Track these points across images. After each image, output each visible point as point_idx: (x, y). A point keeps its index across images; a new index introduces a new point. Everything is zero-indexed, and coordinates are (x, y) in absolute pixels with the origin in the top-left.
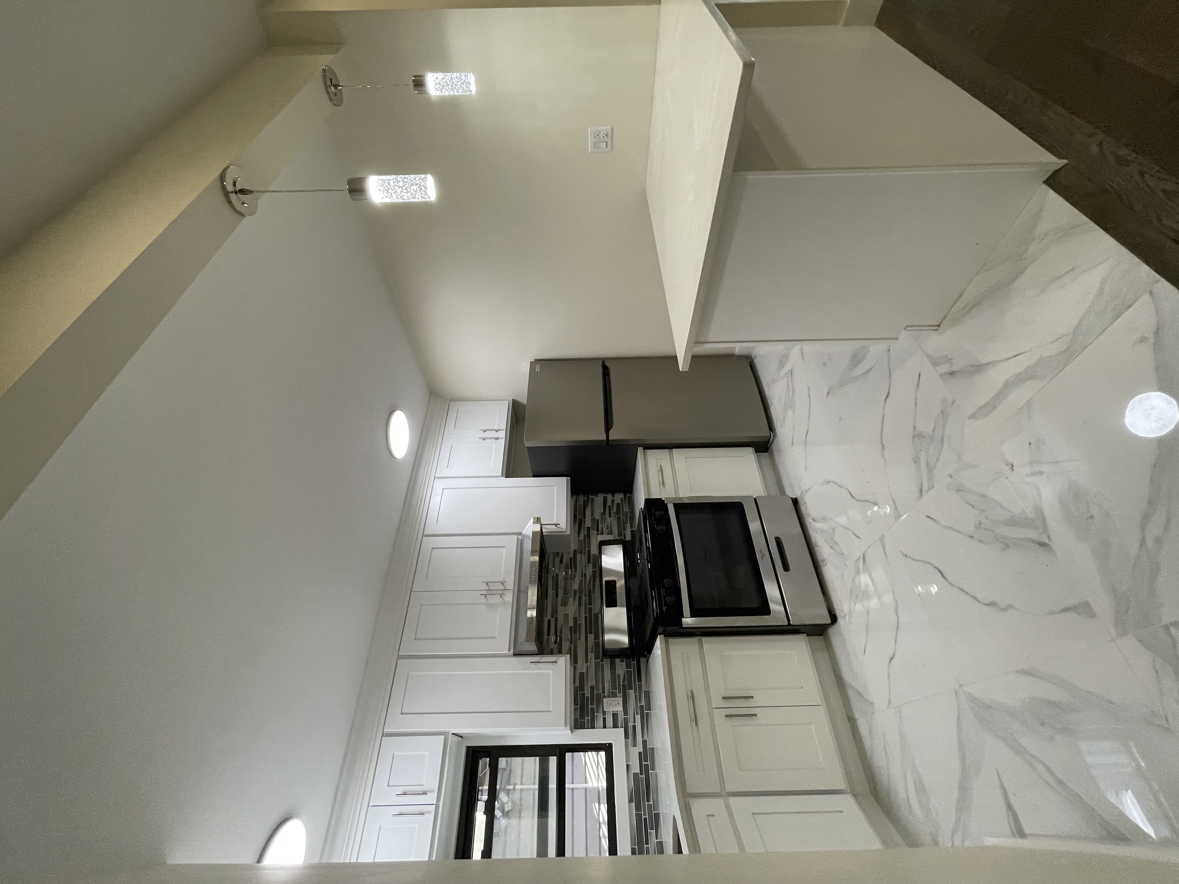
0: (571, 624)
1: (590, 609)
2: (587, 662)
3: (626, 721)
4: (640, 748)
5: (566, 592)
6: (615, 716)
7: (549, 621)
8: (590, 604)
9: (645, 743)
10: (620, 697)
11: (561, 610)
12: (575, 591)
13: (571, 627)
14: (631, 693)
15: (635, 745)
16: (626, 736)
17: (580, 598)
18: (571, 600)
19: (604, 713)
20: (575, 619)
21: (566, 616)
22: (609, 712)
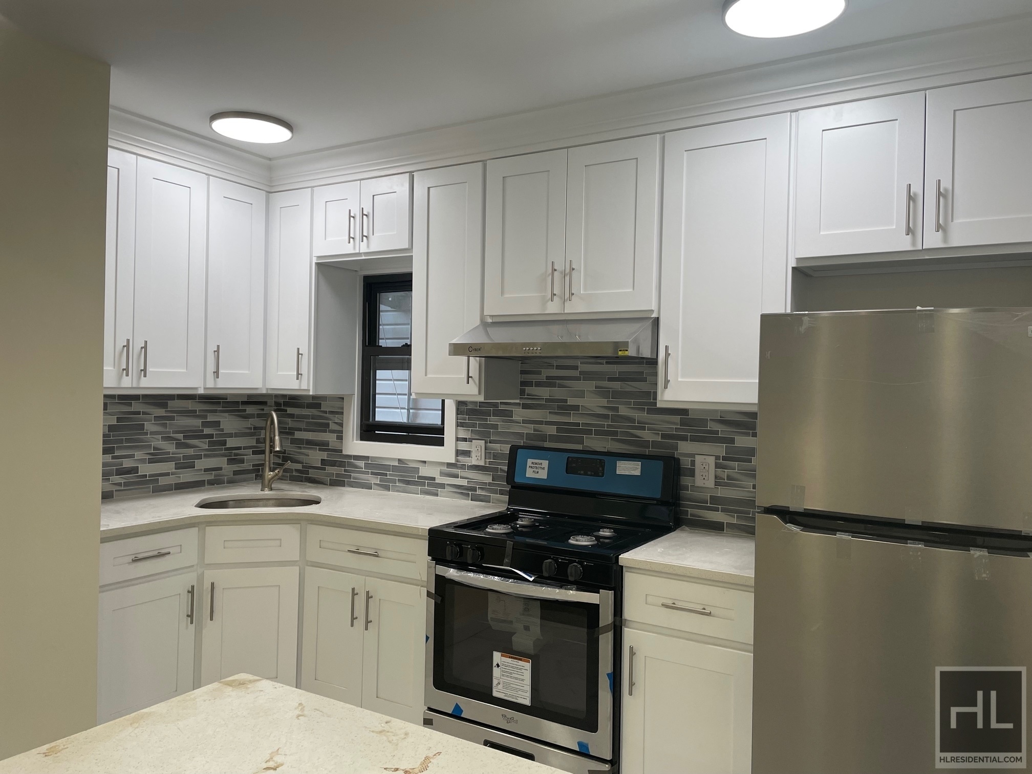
0: (571, 401)
1: (589, 432)
2: (524, 422)
3: (463, 467)
4: (440, 480)
5: (617, 395)
6: (467, 453)
7: (576, 368)
8: (597, 433)
9: (442, 486)
10: (485, 462)
11: (590, 386)
12: (616, 409)
13: (566, 401)
14: (488, 479)
15: (443, 474)
16: (449, 465)
17: (605, 417)
18: (604, 402)
19: (471, 440)
20: (576, 408)
21: (581, 394)
22: (471, 447)
